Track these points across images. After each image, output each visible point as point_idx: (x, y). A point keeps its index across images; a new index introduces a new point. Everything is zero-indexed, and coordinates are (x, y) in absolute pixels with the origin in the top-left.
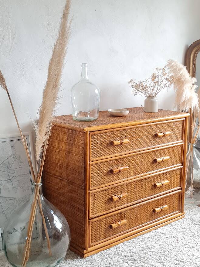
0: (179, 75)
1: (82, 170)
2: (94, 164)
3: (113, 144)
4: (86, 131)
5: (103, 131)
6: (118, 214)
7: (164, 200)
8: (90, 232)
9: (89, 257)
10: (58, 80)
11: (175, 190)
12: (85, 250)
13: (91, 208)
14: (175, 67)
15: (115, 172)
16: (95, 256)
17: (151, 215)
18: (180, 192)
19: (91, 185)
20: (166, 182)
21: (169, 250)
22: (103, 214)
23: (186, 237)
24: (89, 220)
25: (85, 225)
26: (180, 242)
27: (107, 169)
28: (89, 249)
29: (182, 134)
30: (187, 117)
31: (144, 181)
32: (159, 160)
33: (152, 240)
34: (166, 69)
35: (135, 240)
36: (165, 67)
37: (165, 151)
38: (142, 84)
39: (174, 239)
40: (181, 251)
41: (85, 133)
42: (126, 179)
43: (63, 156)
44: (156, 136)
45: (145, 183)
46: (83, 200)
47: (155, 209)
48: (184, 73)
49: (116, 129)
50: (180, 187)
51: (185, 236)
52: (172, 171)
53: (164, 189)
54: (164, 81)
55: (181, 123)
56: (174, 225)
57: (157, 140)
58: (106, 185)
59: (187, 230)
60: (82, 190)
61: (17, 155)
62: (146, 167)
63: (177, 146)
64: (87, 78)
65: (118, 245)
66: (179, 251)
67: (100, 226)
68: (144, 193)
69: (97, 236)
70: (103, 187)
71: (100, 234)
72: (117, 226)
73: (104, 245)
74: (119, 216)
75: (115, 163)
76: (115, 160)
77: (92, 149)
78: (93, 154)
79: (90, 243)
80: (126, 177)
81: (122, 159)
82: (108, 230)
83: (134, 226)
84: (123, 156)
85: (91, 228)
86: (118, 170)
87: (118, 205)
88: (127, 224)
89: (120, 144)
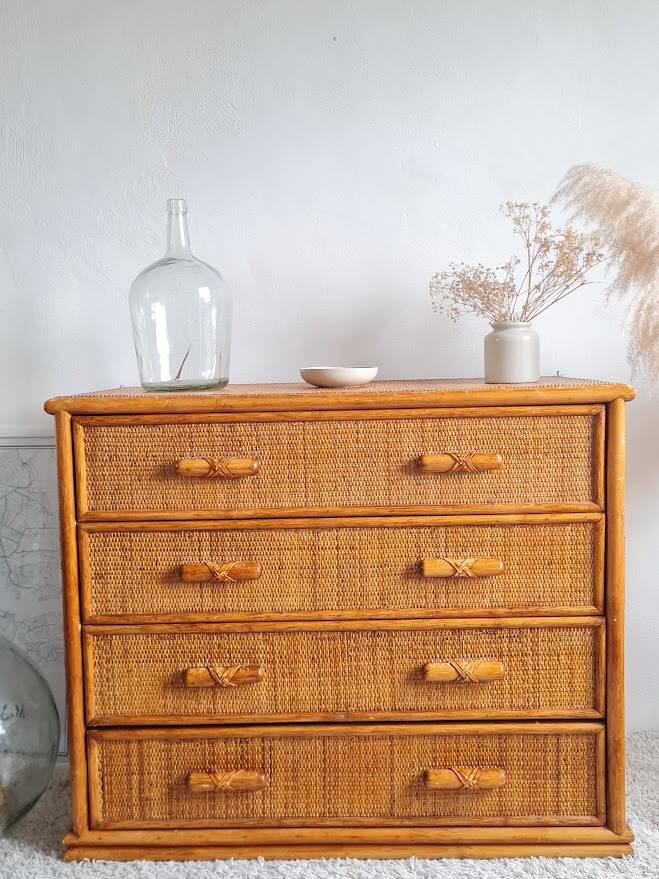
2: (103, 533)
3: (178, 468)
6: (227, 740)
7: (491, 743)
8: (95, 774)
13: (93, 686)
18: (594, 735)
19: (93, 606)
24: (86, 727)
27: (165, 560)
30: (614, 400)
31: (364, 641)
37: (486, 534)
44: (418, 465)
52: (531, 629)
55: (584, 424)
62: (371, 584)
63: (561, 524)
67: (141, 764)
68: (365, 689)
69: (129, 799)
70: (143, 624)
71: (146, 794)
72: (208, 783)
73: (157, 842)
74: (232, 748)
75: (206, 544)
76: (205, 531)
77: (93, 478)
78: (96, 495)
79: (98, 815)
80: (264, 605)
81: (239, 535)
82: (180, 788)
83: (316, 811)
84: (239, 523)
85: (102, 763)
86: (205, 569)
87: (228, 706)
88: (280, 793)
89: (207, 471)
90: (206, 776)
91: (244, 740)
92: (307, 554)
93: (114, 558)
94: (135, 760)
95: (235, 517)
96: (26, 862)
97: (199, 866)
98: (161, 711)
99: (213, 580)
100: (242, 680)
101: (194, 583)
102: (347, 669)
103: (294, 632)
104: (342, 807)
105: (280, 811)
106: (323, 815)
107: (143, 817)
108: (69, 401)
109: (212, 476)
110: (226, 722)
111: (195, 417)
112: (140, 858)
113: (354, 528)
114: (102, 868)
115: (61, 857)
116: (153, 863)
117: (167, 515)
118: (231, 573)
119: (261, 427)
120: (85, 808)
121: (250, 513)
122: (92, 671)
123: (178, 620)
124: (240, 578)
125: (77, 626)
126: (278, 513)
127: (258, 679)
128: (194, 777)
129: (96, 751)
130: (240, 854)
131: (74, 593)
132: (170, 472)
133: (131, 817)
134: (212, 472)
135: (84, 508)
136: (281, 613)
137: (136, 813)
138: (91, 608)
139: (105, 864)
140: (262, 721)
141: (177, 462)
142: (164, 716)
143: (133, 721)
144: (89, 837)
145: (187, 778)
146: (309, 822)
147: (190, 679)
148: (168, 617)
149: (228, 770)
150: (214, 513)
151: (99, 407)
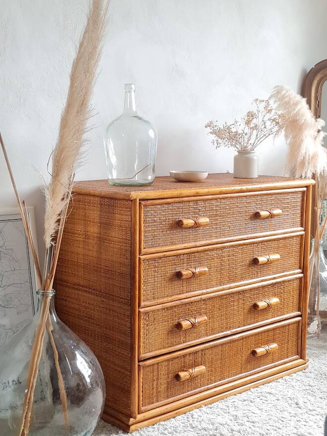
0: (295, 112)
1: (127, 270)
2: (148, 260)
3: (182, 224)
4: (135, 197)
5: (164, 201)
6: (190, 354)
7: (271, 333)
8: (141, 385)
9: (138, 430)
10: (86, 104)
11: (291, 316)
12: (132, 417)
13: (142, 339)
14: (286, 99)
15: (184, 277)
16: (150, 429)
17: (248, 361)
18: (298, 322)
19: (142, 298)
20: (275, 300)
21: (283, 419)
22: (164, 353)
23: (312, 399)
24: (139, 362)
25: (131, 371)
26: (303, 407)
27: (170, 271)
28: (140, 417)
29: (302, 216)
30: (310, 186)
31: (236, 297)
32: (262, 259)
33: (251, 404)
34: (271, 102)
35: (221, 404)
36: (270, 98)
37: (273, 244)
38: (229, 128)
39: (290, 402)
40: (304, 420)
41: (132, 201)
42: (204, 291)
43: (91, 248)
44: (257, 216)
45: (238, 300)
46: (128, 324)
47: (256, 349)
48: (302, 110)
49: (187, 199)
50: (299, 313)
51: (310, 397)
52: (284, 282)
53: (270, 314)
54: (268, 123)
55: (300, 196)
56: (289, 380)
57: (258, 223)
58: (170, 299)
59: (314, 388)
60: (126, 307)
61: (7, 248)
62: (239, 271)
63: (293, 237)
64: (134, 108)
65: (191, 412)
66: (301, 420)
67: (158, 375)
70: (163, 304)
71: (159, 389)
73: (166, 411)
74: (191, 357)
75: (185, 260)
76: (186, 254)
78: (146, 241)
79: (141, 406)
82: (172, 383)
84: (199, 249)
85: (143, 379)
89: (193, 224)
91: (196, 352)
92: (219, 261)
93: (151, 272)
94: (155, 373)
95: (198, 246)
117: (172, 248)
119: (207, 202)
122: (142, 332)
134: (196, 224)
137: (155, 401)
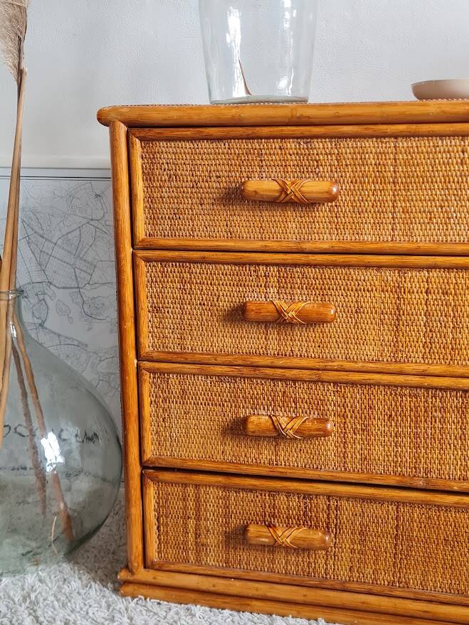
2: (160, 262)
3: (246, 192)
6: (289, 494)
8: (152, 514)
15: (251, 316)
24: (142, 466)
28: (145, 575)
31: (453, 402)
67: (198, 509)
68: (450, 455)
69: (185, 543)
70: (202, 365)
71: (202, 539)
72: (266, 537)
73: (212, 589)
74: (294, 502)
75: (273, 280)
76: (273, 265)
77: (150, 199)
78: (153, 219)
79: (153, 554)
80: (337, 354)
81: (311, 272)
82: (237, 537)
83: (385, 578)
84: (312, 258)
85: (158, 503)
86: (271, 307)
87: (291, 459)
88: (346, 555)
89: (277, 194)
90: (265, 529)
91: (307, 496)
92: (390, 298)
93: (172, 291)
94: (191, 504)
95: (307, 250)
96: (82, 592)
97: (255, 620)
98: (220, 457)
99: (279, 321)
100: (307, 433)
101: (258, 323)
102: (429, 431)
103: (370, 385)
104: (414, 579)
105: (343, 574)
106: (392, 584)
107: (198, 561)
108: (124, 110)
109: (283, 201)
110: (288, 475)
111: (265, 131)
112: (195, 602)
113: (449, 268)
114: (156, 609)
115: (116, 591)
116: (207, 609)
117: (230, 244)
118: (299, 314)
119: (343, 143)
120: (140, 547)
121: (325, 246)
122: (147, 409)
123: (240, 362)
124: (310, 321)
125: (132, 361)
126: (357, 247)
127: (326, 434)
128: (253, 529)
129: (151, 491)
130: (299, 612)
131: (129, 325)
132: (236, 197)
133: (187, 560)
134: (283, 196)
135: (141, 233)
136: (356, 362)
137: (192, 558)
138: (147, 343)
139: (159, 604)
140: (329, 478)
141: (243, 184)
142: (222, 463)
143: (189, 465)
144: (143, 575)
145: (245, 529)
146: (376, 589)
147: (251, 427)
148: (230, 359)
149: (289, 526)
150: (284, 244)
151: (156, 117)
